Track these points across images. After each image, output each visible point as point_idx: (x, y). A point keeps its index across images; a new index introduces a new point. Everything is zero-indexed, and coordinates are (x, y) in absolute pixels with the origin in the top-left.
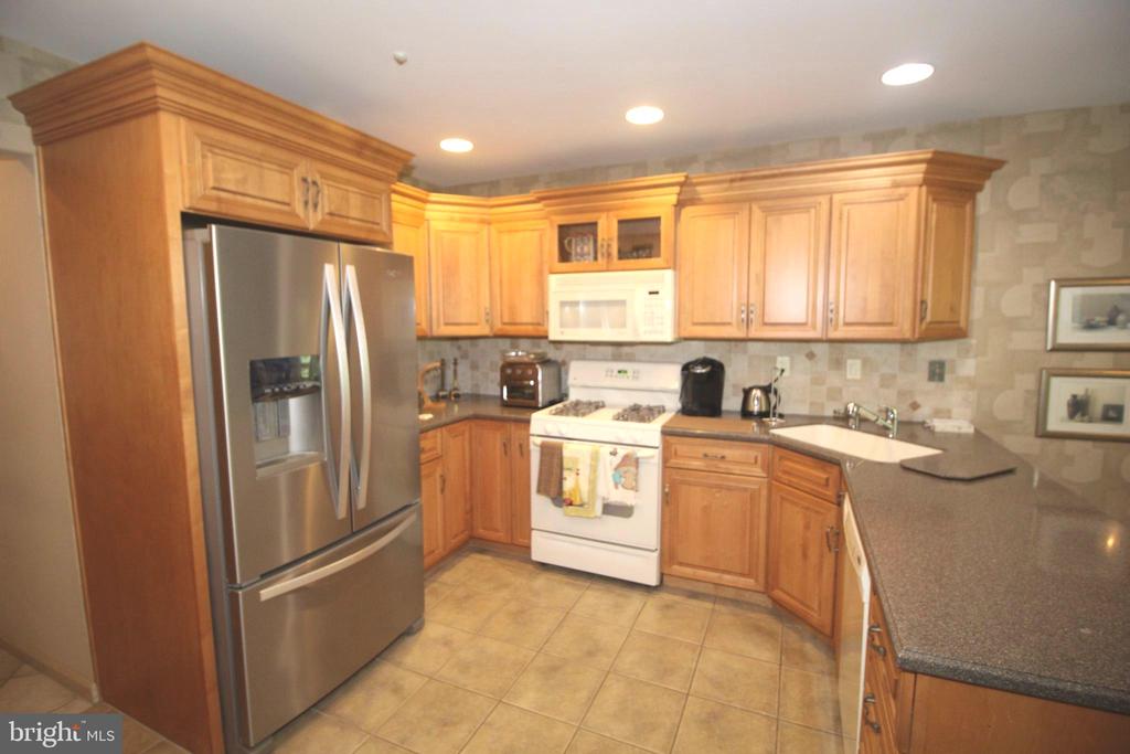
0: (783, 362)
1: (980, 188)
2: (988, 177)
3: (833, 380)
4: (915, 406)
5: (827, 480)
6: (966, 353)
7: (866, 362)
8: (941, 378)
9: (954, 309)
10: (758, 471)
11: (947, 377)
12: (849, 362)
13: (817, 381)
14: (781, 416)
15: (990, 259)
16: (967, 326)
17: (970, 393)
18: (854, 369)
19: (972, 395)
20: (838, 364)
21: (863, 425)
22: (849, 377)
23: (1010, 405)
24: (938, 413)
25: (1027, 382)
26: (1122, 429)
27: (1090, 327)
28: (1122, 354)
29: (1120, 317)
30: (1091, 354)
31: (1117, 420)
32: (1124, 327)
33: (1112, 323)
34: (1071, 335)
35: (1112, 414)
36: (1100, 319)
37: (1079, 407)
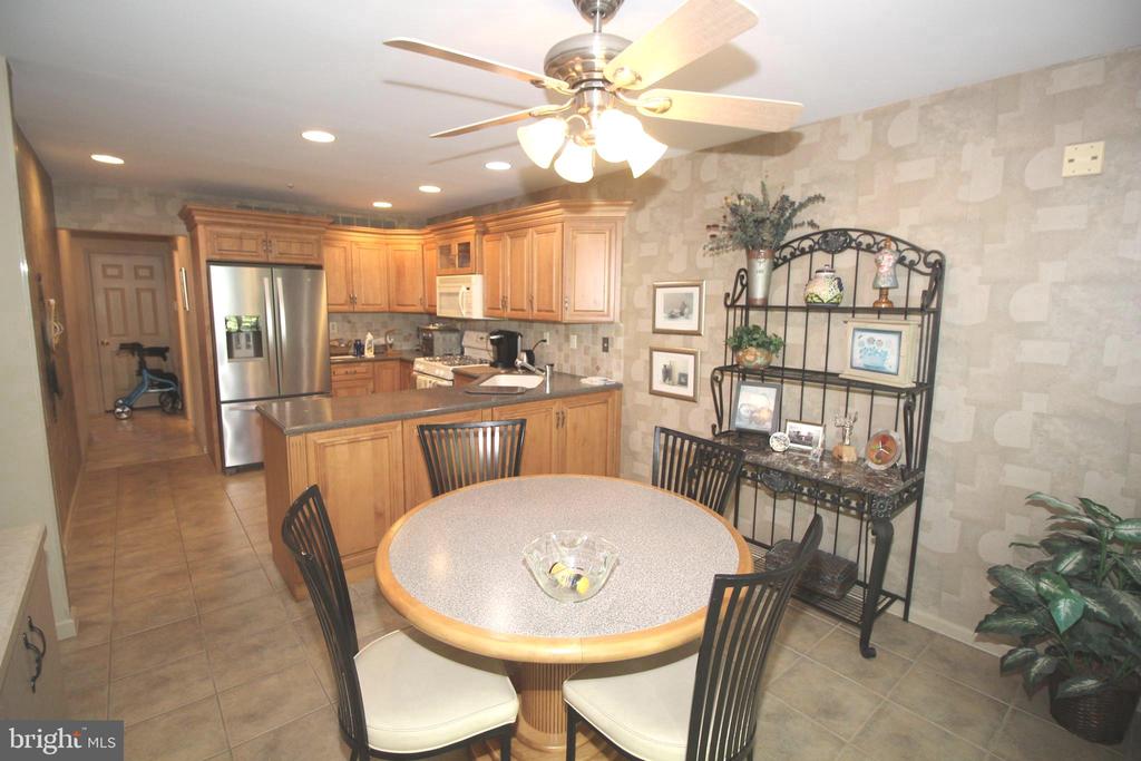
4: (598, 369)
7: (578, 338)
8: (607, 350)
11: (610, 349)
18: (574, 341)
22: (571, 347)
25: (644, 355)
26: (688, 391)
27: (672, 317)
28: (688, 337)
29: (686, 310)
30: (673, 337)
31: (685, 384)
32: (687, 318)
33: (682, 314)
34: (663, 322)
35: (683, 380)
36: (677, 311)
37: (667, 373)
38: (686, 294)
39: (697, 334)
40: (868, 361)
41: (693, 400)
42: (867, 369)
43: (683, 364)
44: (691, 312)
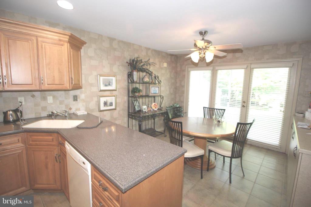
0: (21, 99)
1: (81, 48)
2: (83, 46)
3: (43, 104)
4: (70, 109)
5: (53, 139)
6: (81, 93)
7: (54, 97)
8: (77, 100)
9: (79, 81)
10: (21, 145)
11: (78, 100)
12: (48, 97)
13: (37, 105)
14: (24, 120)
15: (85, 68)
16: (82, 86)
17: (84, 103)
18: (50, 99)
19: (84, 104)
20: (45, 99)
21: (57, 117)
22: (49, 102)
23: (92, 105)
24: (77, 110)
25: (95, 99)
26: (113, 107)
27: (106, 86)
28: (112, 92)
29: (111, 84)
30: (106, 92)
31: (112, 105)
32: (111, 86)
33: (109, 85)
34: (103, 88)
35: (111, 104)
36: (107, 84)
37: (105, 104)
38: (111, 79)
39: (115, 90)
40: (154, 92)
41: (115, 109)
42: (154, 93)
43: (111, 99)
44: (112, 84)
